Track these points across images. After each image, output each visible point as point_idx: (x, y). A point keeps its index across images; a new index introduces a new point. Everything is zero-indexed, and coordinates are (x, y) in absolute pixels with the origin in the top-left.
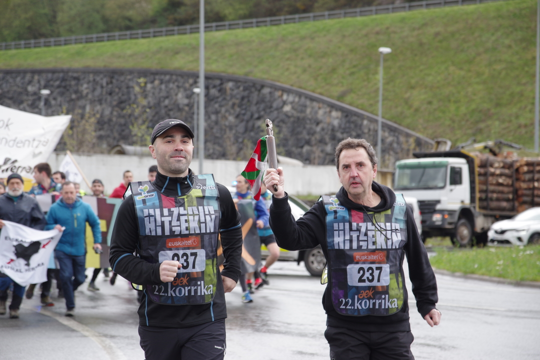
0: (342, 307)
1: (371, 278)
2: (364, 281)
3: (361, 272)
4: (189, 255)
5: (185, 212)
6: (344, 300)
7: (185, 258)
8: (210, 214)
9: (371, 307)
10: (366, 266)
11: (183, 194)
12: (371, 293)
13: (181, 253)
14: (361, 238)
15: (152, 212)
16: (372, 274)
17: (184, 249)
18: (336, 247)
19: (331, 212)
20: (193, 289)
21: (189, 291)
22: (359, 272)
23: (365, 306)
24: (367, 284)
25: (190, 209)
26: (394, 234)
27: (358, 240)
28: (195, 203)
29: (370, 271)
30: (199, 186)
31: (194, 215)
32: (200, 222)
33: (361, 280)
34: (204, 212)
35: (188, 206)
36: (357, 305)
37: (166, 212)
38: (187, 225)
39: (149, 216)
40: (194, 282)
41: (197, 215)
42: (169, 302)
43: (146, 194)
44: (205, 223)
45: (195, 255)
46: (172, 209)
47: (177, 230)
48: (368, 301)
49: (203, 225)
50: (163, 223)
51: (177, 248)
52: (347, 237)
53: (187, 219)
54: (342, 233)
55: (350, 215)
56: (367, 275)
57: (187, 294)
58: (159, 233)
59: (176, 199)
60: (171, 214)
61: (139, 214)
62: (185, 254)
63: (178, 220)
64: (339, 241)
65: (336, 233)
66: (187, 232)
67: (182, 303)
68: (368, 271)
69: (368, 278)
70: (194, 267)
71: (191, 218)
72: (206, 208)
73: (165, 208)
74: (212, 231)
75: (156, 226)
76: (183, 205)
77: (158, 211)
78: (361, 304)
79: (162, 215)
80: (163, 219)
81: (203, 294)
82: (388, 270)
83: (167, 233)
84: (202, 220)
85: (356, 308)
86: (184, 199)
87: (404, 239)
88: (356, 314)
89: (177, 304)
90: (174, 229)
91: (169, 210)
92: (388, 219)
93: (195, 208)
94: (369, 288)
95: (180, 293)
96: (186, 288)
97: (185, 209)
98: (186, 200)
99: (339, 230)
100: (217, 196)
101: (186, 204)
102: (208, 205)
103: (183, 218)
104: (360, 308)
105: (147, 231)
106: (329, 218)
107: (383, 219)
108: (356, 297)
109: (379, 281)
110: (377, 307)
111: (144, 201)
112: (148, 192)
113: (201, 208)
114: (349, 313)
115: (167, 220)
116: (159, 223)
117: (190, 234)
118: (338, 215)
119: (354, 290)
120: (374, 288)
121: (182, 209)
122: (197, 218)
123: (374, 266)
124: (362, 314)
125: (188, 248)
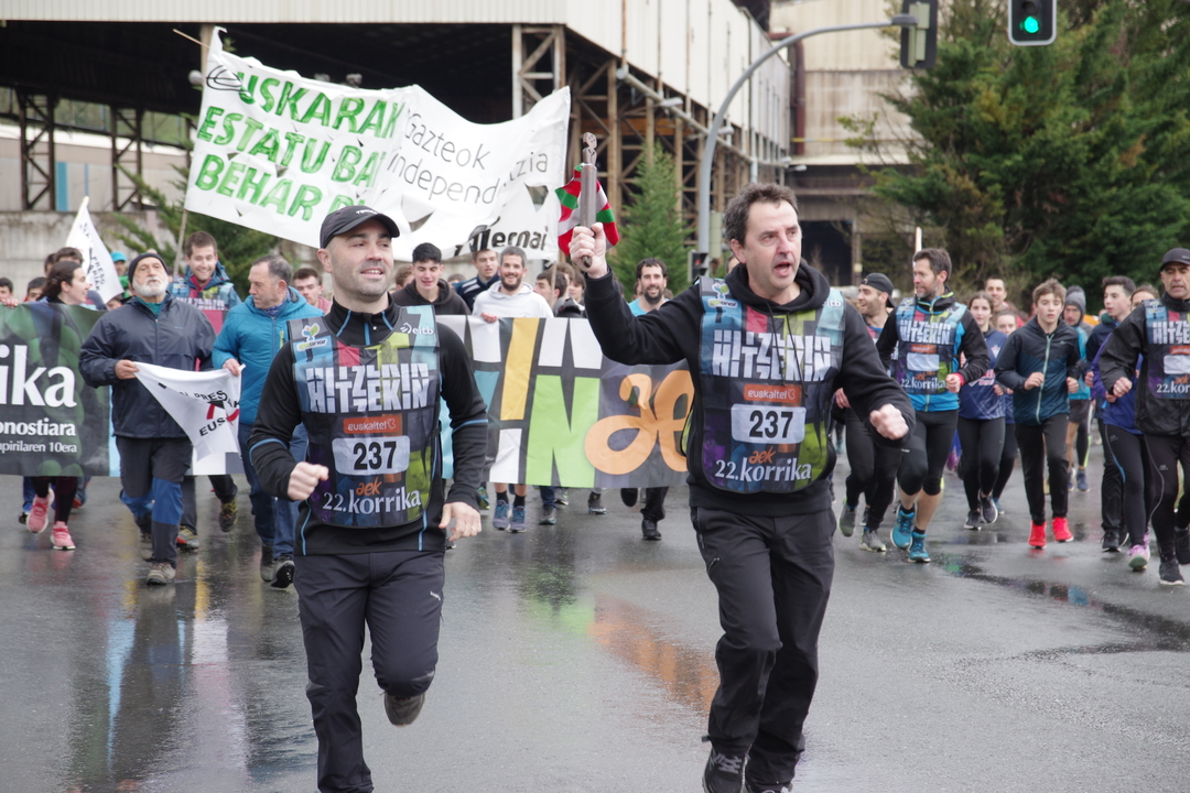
0: (718, 475)
1: (771, 430)
2: (760, 434)
3: (757, 419)
4: (382, 446)
5: (377, 374)
6: (723, 463)
7: (375, 450)
8: (420, 378)
9: (767, 478)
10: (765, 410)
11: (374, 342)
12: (769, 456)
13: (368, 442)
14: (759, 360)
15: (319, 373)
16: (774, 424)
17: (375, 434)
18: (716, 372)
19: (711, 310)
20: (388, 501)
21: (383, 505)
22: (752, 419)
23: (758, 477)
24: (765, 440)
25: (385, 369)
26: (818, 355)
27: (755, 364)
28: (395, 357)
29: (772, 419)
30: (407, 327)
31: (391, 378)
32: (401, 392)
33: (754, 433)
34: (410, 373)
35: (384, 363)
36: (744, 473)
37: (343, 372)
38: (378, 396)
39: (316, 380)
40: (389, 490)
41: (396, 378)
42: (349, 523)
43: (314, 341)
44: (411, 392)
45: (392, 445)
46: (355, 368)
47: (360, 405)
48: (762, 469)
49: (406, 397)
50: (337, 391)
51: (362, 434)
52: (736, 356)
53: (379, 385)
54: (727, 347)
55: (744, 318)
56: (766, 424)
57: (378, 510)
58: (332, 409)
59: (362, 351)
60: (352, 377)
61: (298, 375)
62: (374, 445)
63: (364, 386)
64: (722, 359)
65: (717, 347)
66: (379, 408)
67: (369, 525)
68: (768, 417)
69: (767, 430)
70: (390, 466)
71: (386, 384)
72: (414, 366)
73: (343, 365)
74: (424, 404)
75: (326, 397)
76: (373, 361)
77: (330, 372)
78: (751, 473)
79: (337, 379)
80: (338, 385)
81: (404, 508)
82: (803, 417)
83: (345, 408)
84: (406, 387)
85: (742, 479)
86: (376, 351)
87: (835, 364)
88: (741, 490)
89: (361, 526)
90: (356, 403)
91: (349, 370)
92: (810, 329)
93: (394, 368)
94: (767, 447)
95: (367, 508)
96: (377, 499)
97: (376, 369)
98: (379, 352)
99: (722, 343)
100: (434, 345)
101: (379, 360)
102: (419, 361)
103: (372, 385)
104: (749, 479)
105: (313, 405)
106: (708, 319)
107: (800, 329)
108: (745, 460)
109: (785, 435)
110: (777, 478)
111: (309, 354)
112: (317, 337)
113: (404, 367)
114: (730, 487)
115: (344, 387)
116: (331, 392)
117: (383, 412)
118: (723, 315)
119: (741, 449)
120: (776, 446)
121: (371, 368)
122: (396, 384)
123: (779, 410)
124: (751, 490)
125: (380, 434)
